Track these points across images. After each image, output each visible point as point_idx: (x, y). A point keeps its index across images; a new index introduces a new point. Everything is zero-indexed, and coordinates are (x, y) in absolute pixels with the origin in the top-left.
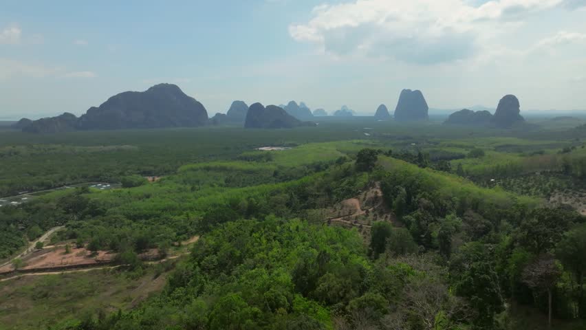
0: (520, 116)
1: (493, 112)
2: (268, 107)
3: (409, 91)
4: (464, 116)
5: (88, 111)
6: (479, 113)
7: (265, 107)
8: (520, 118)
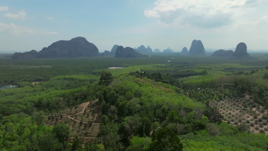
0: (247, 53)
1: (234, 51)
2: (126, 48)
3: (196, 40)
4: (221, 53)
5: (43, 49)
7: (125, 48)
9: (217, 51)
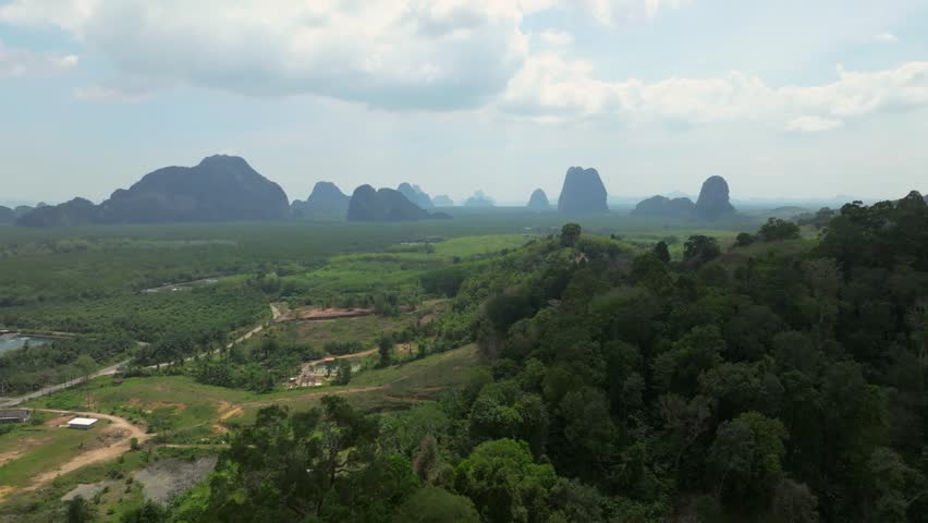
0: (729, 204)
1: (695, 201)
2: (380, 190)
3: (579, 169)
4: (655, 205)
5: (112, 196)
6: (676, 200)
7: (377, 190)
8: (731, 208)
9: (647, 201)
